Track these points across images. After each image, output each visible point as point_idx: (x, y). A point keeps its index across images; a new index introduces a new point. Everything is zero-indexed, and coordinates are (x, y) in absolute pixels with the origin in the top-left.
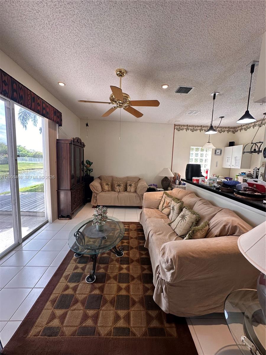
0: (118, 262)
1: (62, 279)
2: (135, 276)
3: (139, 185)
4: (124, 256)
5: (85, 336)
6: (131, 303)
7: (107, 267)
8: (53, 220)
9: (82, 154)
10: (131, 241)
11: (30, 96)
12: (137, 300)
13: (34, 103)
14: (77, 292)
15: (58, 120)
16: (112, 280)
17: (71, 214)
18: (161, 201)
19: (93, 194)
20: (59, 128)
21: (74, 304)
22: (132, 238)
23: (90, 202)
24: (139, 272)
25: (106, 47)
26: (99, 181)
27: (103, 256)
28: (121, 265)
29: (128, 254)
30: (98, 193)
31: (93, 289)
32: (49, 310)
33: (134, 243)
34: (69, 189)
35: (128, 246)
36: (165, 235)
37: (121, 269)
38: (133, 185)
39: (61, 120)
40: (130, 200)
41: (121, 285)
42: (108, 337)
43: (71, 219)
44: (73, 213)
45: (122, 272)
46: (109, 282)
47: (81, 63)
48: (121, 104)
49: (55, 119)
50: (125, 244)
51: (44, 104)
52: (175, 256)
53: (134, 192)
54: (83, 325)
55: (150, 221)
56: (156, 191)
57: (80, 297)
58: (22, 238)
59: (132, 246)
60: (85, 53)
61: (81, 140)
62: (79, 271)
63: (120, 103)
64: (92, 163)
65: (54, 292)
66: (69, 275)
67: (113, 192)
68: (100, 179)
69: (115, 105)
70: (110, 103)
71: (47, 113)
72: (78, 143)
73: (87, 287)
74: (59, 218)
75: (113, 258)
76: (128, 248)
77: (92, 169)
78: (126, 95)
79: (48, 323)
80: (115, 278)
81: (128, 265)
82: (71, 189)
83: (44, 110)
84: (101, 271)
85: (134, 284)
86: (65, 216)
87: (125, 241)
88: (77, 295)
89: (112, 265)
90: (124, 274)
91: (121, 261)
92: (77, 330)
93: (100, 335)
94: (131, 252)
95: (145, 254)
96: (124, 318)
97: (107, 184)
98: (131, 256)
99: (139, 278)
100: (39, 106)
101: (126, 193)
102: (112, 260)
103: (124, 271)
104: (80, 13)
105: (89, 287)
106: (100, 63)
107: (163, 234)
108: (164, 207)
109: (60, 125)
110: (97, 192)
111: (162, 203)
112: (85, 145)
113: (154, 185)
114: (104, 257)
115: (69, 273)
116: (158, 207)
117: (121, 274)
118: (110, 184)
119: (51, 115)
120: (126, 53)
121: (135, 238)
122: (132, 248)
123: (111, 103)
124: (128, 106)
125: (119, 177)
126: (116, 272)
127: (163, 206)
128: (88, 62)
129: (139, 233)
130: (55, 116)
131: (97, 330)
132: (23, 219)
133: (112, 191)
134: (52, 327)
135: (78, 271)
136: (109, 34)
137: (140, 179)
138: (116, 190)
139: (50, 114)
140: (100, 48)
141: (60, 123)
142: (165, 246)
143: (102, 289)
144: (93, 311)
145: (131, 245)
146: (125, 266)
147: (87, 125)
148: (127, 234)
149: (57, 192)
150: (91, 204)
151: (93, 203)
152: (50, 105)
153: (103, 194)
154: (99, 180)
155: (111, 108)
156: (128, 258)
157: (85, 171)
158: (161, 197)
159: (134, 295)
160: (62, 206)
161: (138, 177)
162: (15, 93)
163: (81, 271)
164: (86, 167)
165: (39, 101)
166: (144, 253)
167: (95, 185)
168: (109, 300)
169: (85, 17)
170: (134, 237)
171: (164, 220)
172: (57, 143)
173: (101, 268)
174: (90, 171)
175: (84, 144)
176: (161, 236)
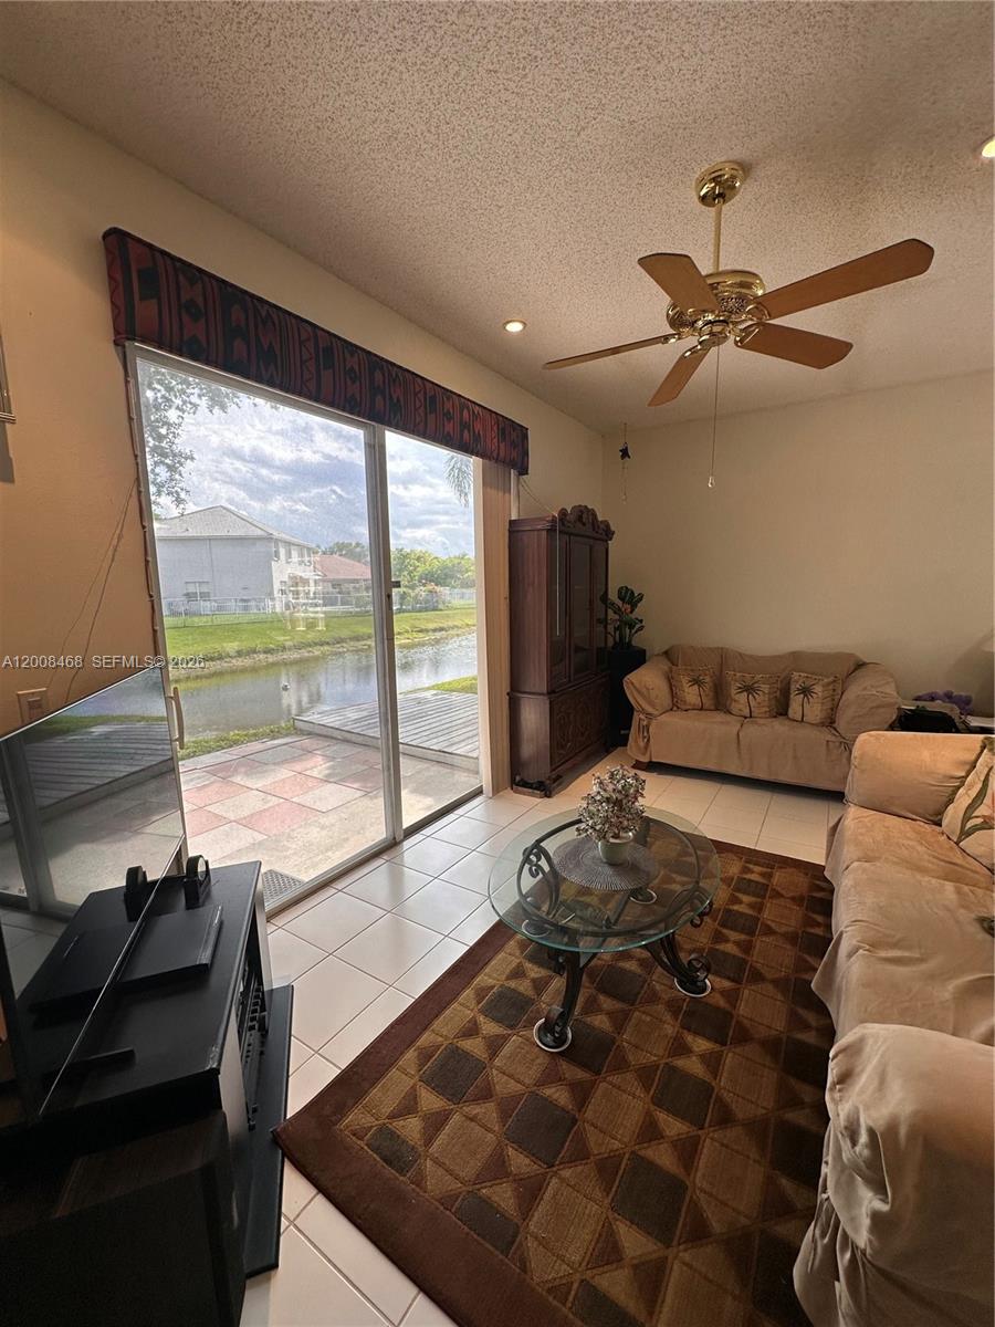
0: (675, 1014)
1: (468, 994)
2: (741, 1111)
3: (853, 692)
4: (711, 1001)
5: (475, 1236)
6: (684, 1225)
7: (626, 1016)
8: (496, 789)
9: (598, 565)
10: (761, 943)
11: (421, 396)
12: (717, 1227)
13: (433, 415)
14: (497, 1062)
15: (514, 454)
16: (629, 1076)
17: (549, 778)
18: (959, 788)
19: (636, 717)
20: (518, 480)
21: (476, 1100)
22: (769, 931)
23: (626, 745)
24: (765, 1104)
25: (630, 102)
26: (665, 665)
27: (621, 964)
28: (685, 1031)
29: (732, 997)
30: (656, 713)
31: (550, 1077)
32: (403, 1076)
33: (772, 955)
34: (545, 691)
35: (745, 961)
36: (931, 977)
37: (681, 1048)
38: (818, 689)
39: (526, 453)
40: (795, 757)
41: (662, 1117)
42: (551, 1299)
43: (548, 795)
44: (559, 777)
45: (680, 1063)
46: (616, 1079)
47: (554, 219)
48: (717, 329)
49: (502, 454)
50: (730, 948)
51: (465, 412)
52: (903, 1131)
53: (822, 724)
54: (484, 1191)
55: (865, 876)
56: (958, 731)
57: (504, 1086)
58: (404, 827)
59: (764, 971)
60: (557, 174)
61: (594, 515)
62: (524, 987)
63: (710, 322)
64: (641, 597)
65: (436, 1024)
66: (493, 987)
67: (719, 717)
68: (669, 660)
69: (691, 341)
70: (666, 338)
71: (477, 438)
72: (584, 524)
73: (533, 1060)
74: (514, 787)
75: (658, 987)
76: (741, 972)
77: (641, 621)
78: (738, 279)
79: (392, 1116)
80: (646, 1075)
81: (717, 1047)
82: (550, 692)
83: (466, 431)
84: (597, 1023)
85: (722, 1145)
86: (532, 784)
87: (733, 936)
88: (495, 1072)
89: (648, 1019)
90: (686, 1077)
91: (689, 1014)
92: (461, 1197)
93: (525, 1272)
94: (746, 992)
95: (817, 1030)
96: (635, 1267)
97: (696, 682)
98: (741, 1012)
99: (757, 1128)
100: (449, 420)
101: (780, 726)
102: (653, 998)
103: (693, 1066)
104: (504, 20)
105: (538, 1061)
106: (623, 181)
107: (923, 967)
108: (980, 820)
109: (523, 471)
110: (650, 710)
111: (963, 799)
112: (613, 528)
113: (949, 697)
114: (623, 971)
115: (491, 982)
116: (941, 813)
117: (673, 1069)
118: (708, 679)
119: (489, 442)
120: (723, 77)
121: (785, 935)
122: (757, 977)
123: (673, 336)
124: (757, 324)
125: (748, 653)
126: (654, 1054)
127: (967, 817)
128: (576, 206)
129: (814, 920)
130: (502, 446)
131: (521, 1244)
132: (407, 767)
133: (717, 709)
134: (398, 1136)
135: (521, 989)
136: (628, 31)
137: (860, 665)
138: (735, 708)
139: (485, 441)
140: (606, 118)
141: (519, 465)
142: (862, 1040)
143: (582, 1094)
144: (527, 1161)
145: (756, 959)
146: (701, 1045)
147: (625, 453)
148: (751, 906)
149: (510, 698)
150: (629, 752)
151: (634, 749)
152: (485, 408)
153: (675, 720)
154: (666, 660)
155: (678, 357)
156: (728, 1015)
157: (616, 629)
158: (965, 763)
159: (711, 1195)
160: (527, 750)
161: (851, 655)
162: (379, 398)
163: (530, 993)
164: (618, 611)
165: (448, 405)
166: (814, 1024)
167: (644, 684)
168: (596, 1152)
169: (525, 23)
170: (783, 929)
171: (958, 892)
172: (512, 532)
173: (600, 1010)
174: (631, 627)
175: (608, 526)
176: (902, 971)
